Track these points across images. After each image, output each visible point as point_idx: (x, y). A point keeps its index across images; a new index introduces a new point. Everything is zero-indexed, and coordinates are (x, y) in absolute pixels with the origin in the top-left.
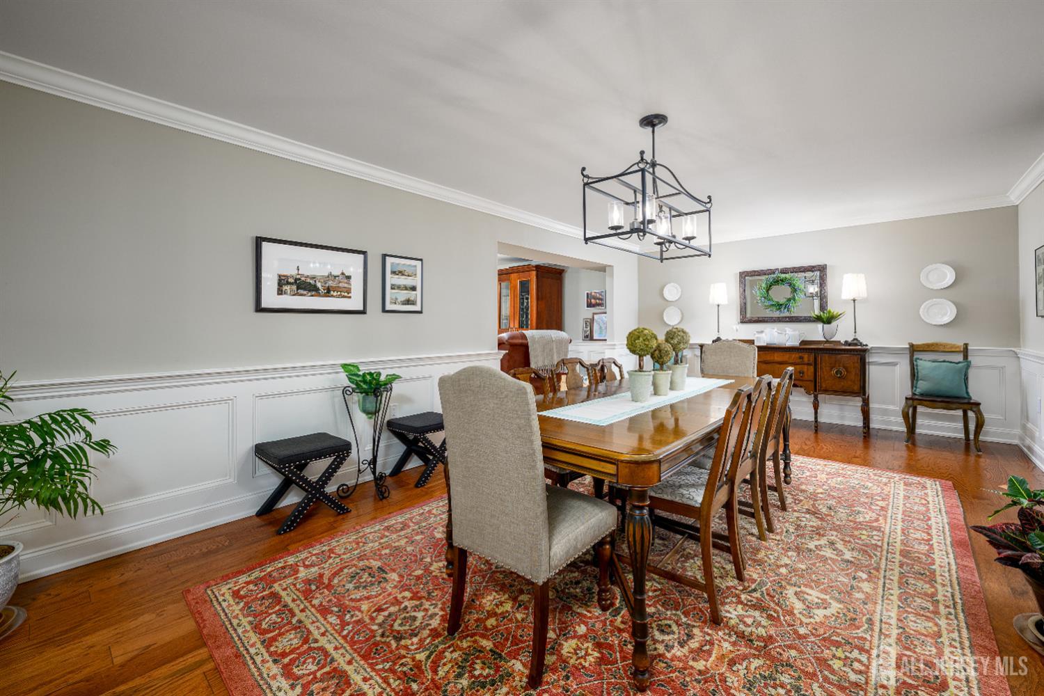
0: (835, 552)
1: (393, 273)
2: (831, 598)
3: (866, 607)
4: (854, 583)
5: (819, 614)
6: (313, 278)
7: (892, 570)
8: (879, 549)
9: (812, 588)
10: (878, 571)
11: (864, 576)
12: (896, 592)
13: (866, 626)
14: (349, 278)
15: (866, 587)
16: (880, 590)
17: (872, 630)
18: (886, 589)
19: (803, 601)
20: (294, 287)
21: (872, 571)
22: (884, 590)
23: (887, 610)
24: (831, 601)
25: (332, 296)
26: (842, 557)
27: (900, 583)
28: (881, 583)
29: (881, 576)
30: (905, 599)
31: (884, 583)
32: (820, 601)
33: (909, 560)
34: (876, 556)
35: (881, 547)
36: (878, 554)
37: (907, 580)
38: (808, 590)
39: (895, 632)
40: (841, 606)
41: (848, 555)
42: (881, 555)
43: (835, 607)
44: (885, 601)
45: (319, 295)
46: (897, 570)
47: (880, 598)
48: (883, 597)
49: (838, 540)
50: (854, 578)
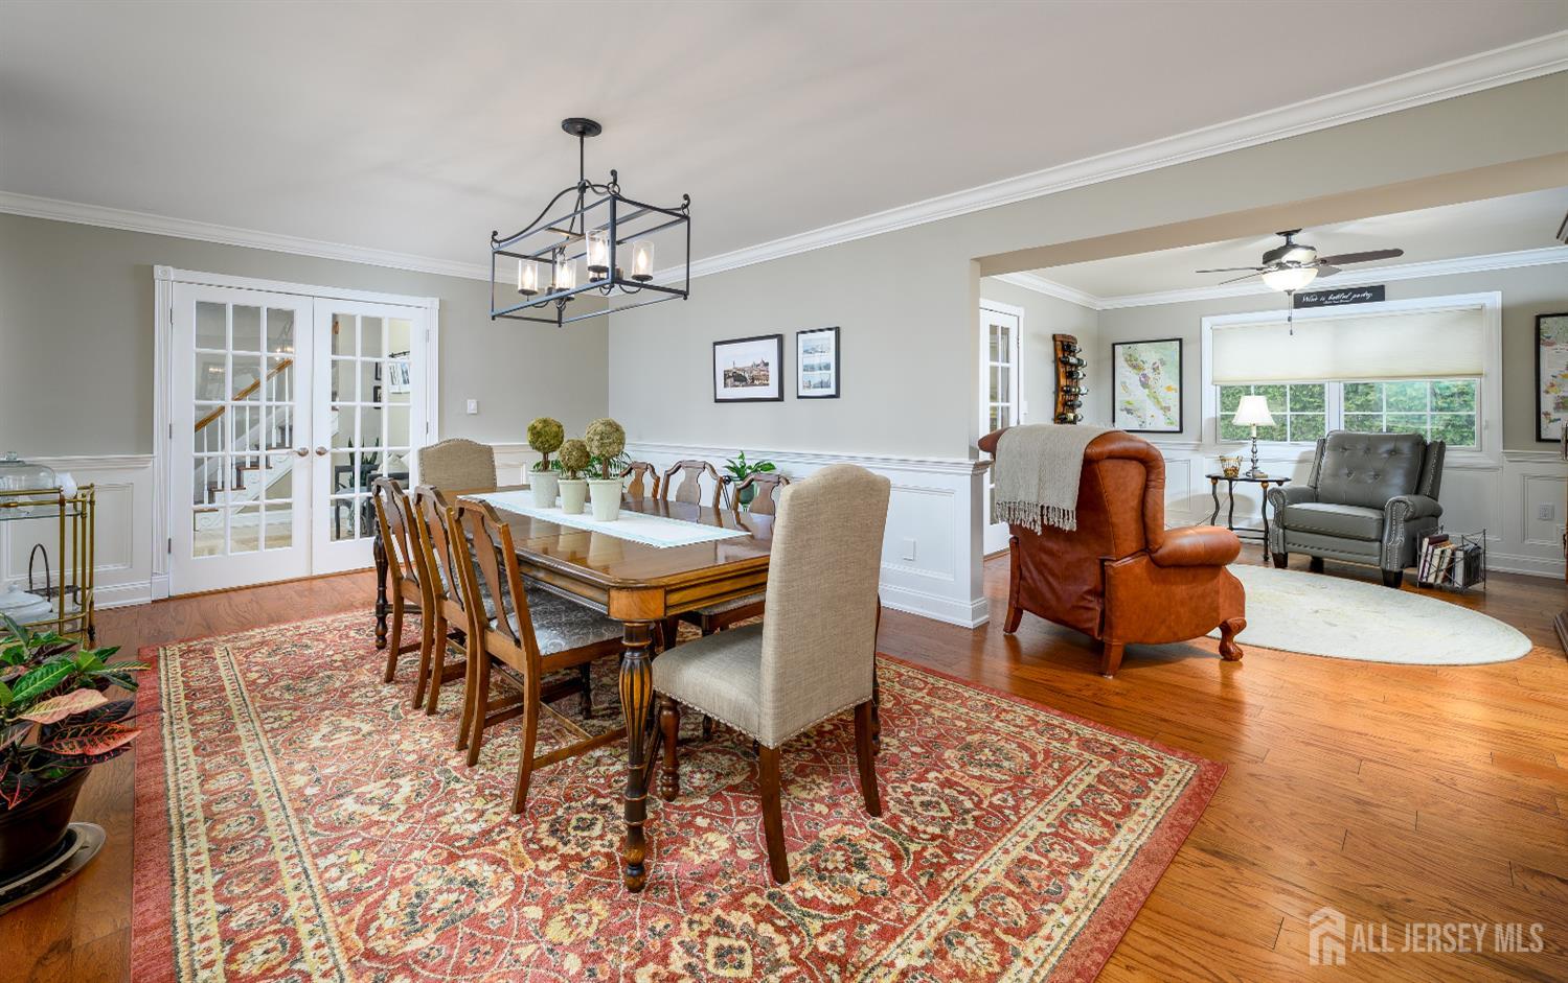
0: (369, 796)
1: (806, 351)
2: (326, 747)
3: (287, 762)
4: (314, 776)
5: (325, 729)
6: (743, 370)
7: (278, 825)
8: (315, 849)
9: (352, 742)
10: (296, 810)
11: (309, 791)
12: (262, 798)
13: (278, 746)
14: (767, 364)
15: (300, 781)
16: (280, 786)
17: (271, 747)
18: (275, 793)
19: (347, 729)
20: (732, 379)
21: (304, 804)
22: (277, 789)
23: (264, 772)
24: (323, 744)
25: (756, 385)
26: (355, 796)
27: (261, 814)
28: (285, 799)
29: (288, 805)
30: (248, 797)
31: (280, 799)
32: (334, 737)
33: (261, 864)
34: (313, 834)
35: (315, 856)
36: (311, 840)
37: (252, 825)
38: (353, 738)
39: (249, 760)
40: (311, 746)
41: (349, 804)
42: (305, 840)
43: (316, 742)
44: (270, 779)
45: (747, 385)
46: (273, 832)
47: (276, 778)
48: (275, 781)
49: (383, 818)
50: (318, 780)
